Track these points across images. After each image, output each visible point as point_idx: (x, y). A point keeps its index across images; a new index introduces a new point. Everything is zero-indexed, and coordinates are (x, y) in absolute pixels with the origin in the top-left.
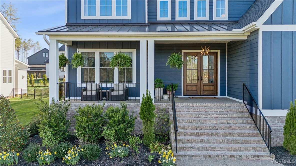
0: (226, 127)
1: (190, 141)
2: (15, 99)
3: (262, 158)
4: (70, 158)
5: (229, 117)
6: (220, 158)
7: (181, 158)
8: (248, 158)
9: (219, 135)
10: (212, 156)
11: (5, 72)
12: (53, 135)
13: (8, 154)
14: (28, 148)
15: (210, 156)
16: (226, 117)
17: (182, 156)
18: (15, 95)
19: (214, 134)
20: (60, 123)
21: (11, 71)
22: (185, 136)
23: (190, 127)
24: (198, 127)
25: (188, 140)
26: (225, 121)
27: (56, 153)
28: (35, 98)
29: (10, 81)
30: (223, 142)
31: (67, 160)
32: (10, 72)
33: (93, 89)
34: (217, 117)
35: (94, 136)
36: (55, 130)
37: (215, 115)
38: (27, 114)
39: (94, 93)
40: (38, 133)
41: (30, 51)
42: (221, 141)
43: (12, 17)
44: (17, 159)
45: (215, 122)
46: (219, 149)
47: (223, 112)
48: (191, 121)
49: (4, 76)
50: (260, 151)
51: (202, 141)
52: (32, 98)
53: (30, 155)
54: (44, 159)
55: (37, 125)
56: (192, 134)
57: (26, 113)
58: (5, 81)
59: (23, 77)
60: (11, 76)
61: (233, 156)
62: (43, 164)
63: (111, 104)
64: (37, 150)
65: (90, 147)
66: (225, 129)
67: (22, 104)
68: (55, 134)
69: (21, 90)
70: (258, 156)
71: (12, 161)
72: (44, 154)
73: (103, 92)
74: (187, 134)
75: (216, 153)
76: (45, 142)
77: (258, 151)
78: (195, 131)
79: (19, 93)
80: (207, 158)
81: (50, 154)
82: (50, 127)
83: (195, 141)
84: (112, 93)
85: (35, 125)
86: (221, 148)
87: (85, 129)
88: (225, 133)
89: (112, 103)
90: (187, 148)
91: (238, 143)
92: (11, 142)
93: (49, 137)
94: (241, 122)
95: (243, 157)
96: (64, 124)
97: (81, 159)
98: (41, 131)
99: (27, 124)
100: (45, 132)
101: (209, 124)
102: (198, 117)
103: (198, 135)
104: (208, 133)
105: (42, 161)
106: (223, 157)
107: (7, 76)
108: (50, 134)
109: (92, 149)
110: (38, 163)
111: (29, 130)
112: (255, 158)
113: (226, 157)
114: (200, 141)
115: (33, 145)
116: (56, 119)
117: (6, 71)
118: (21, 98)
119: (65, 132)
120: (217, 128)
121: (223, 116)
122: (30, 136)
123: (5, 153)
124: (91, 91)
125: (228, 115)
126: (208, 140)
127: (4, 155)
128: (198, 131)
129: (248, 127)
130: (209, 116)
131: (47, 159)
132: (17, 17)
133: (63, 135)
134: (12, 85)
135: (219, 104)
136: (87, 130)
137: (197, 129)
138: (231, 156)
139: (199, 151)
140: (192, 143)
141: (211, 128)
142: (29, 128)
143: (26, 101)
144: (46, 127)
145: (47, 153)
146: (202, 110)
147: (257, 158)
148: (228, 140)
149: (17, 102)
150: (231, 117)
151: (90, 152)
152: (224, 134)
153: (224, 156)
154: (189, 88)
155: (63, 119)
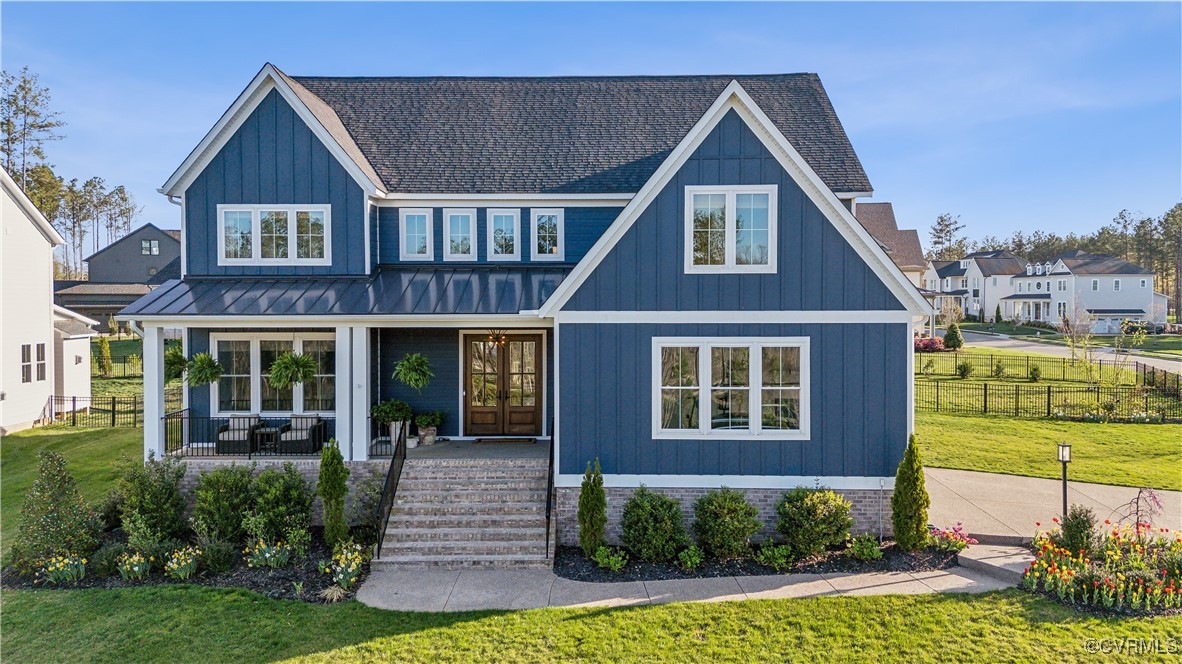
0: (493, 509)
1: (412, 537)
2: (57, 428)
3: (530, 565)
4: (176, 566)
5: (511, 490)
6: (455, 566)
7: (384, 566)
8: (505, 565)
9: (473, 524)
10: (440, 564)
11: (26, 350)
12: (150, 527)
13: (66, 561)
14: (103, 550)
15: (436, 563)
16: (505, 490)
17: (386, 563)
18: (57, 414)
19: (464, 522)
20: (165, 504)
21: (43, 345)
22: (407, 527)
23: (422, 511)
24: (439, 510)
25: (409, 536)
26: (497, 498)
27: (152, 558)
28: (113, 425)
29: (41, 376)
30: (474, 538)
31: (172, 569)
32: (41, 348)
33: (242, 427)
34: (487, 490)
35: (230, 529)
36: (152, 517)
37: (483, 486)
38: (94, 478)
39: (242, 436)
40: (119, 523)
41: (96, 221)
42: (471, 536)
43: (30, 120)
44: (82, 569)
45: (477, 499)
46: (459, 552)
47: (504, 478)
48: (428, 498)
49: (23, 361)
50: (534, 553)
51: (433, 537)
52: (104, 421)
53: (105, 563)
54: (132, 568)
55: (119, 507)
56: (421, 524)
57: (93, 474)
58: (27, 378)
59: (79, 360)
60: (43, 359)
61: (479, 563)
62: (129, 577)
63: (274, 463)
64: (119, 553)
65: (216, 548)
66: (491, 514)
67: (77, 444)
68: (154, 526)
69: (74, 399)
70: (523, 562)
71: (75, 572)
72: (131, 560)
73: (262, 435)
74: (412, 524)
75: (450, 558)
76: (132, 540)
77: (531, 553)
78: (428, 519)
79: (68, 407)
80: (432, 567)
81: (142, 561)
82: (143, 511)
83: (420, 536)
84: (283, 437)
85: (115, 507)
86: (464, 549)
87: (211, 514)
88: (485, 522)
89: (276, 461)
90: (401, 551)
91: (503, 539)
92: (70, 540)
93: (141, 530)
94: (528, 498)
95: (496, 563)
96: (172, 505)
97: (199, 569)
98: (124, 518)
99: (96, 503)
100: (134, 522)
101: (465, 503)
102: (448, 490)
103: (432, 525)
104: (451, 522)
105: (128, 572)
106: (460, 565)
107: (34, 362)
108: (143, 525)
109: (219, 551)
110: (121, 577)
111: (102, 518)
112: (517, 565)
113: (465, 564)
114: (431, 537)
115: (109, 546)
116: (154, 495)
117: (29, 346)
118: (74, 424)
119: (174, 521)
120: (474, 511)
121: (499, 486)
122: (106, 530)
123: (61, 558)
124: (239, 430)
125: (509, 485)
126: (446, 535)
127: (60, 562)
128: (433, 518)
129: (534, 509)
130: (471, 487)
131: (136, 569)
132: (50, 120)
133: (169, 527)
134: (48, 387)
135: (501, 462)
136: (217, 517)
137: (435, 515)
138: (474, 563)
139: (423, 554)
140: (417, 540)
141: (463, 511)
142: (102, 514)
143: (88, 434)
144: (136, 512)
145: (136, 558)
146: (462, 475)
147: (522, 566)
148: (483, 535)
149: (62, 436)
150: (515, 489)
151: (213, 556)
152: (482, 522)
153: (462, 563)
154: (478, 419)
155: (171, 494)
